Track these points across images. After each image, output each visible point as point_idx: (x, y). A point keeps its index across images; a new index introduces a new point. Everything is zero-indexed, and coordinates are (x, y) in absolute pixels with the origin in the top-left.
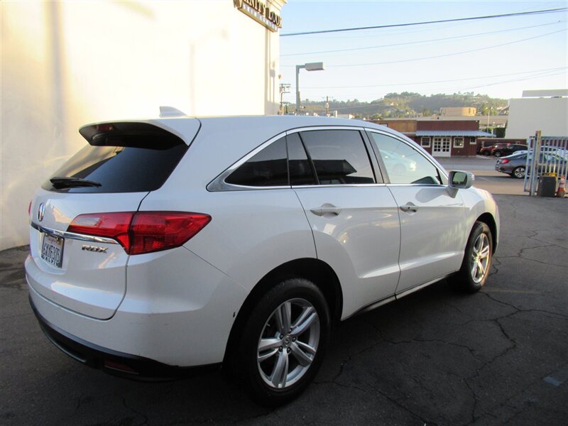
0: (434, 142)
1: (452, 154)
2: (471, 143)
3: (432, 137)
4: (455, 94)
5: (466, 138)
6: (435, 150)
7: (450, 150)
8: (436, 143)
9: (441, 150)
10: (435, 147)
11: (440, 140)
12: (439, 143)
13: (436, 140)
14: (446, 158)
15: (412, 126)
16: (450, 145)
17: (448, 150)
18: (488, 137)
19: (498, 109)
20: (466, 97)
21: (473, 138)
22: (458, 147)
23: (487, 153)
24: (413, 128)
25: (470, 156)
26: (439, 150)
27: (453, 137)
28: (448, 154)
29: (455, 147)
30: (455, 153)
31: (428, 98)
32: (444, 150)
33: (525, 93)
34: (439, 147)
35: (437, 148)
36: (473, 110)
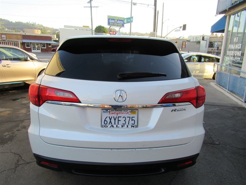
0: (32, 45)
1: (41, 51)
2: (49, 46)
3: (31, 43)
4: (27, 22)
5: (47, 44)
6: (33, 49)
7: (40, 49)
8: (33, 46)
9: (36, 49)
10: (33, 48)
11: (35, 44)
12: (35, 46)
13: (33, 44)
14: (39, 53)
15: (20, 37)
16: (40, 47)
17: (39, 49)
18: (56, 44)
19: (48, 31)
20: (33, 25)
21: (50, 44)
22: (44, 48)
23: (54, 51)
24: (20, 38)
25: (49, 52)
26: (35, 49)
27: (41, 43)
28: (40, 51)
29: (42, 48)
30: (42, 50)
31: (14, 23)
32: (37, 49)
33: (65, 26)
34: (35, 48)
35: (34, 48)
36: (40, 31)
